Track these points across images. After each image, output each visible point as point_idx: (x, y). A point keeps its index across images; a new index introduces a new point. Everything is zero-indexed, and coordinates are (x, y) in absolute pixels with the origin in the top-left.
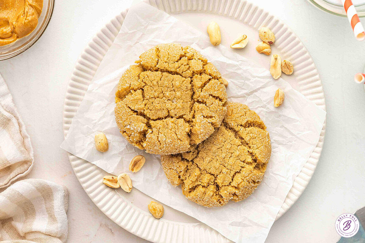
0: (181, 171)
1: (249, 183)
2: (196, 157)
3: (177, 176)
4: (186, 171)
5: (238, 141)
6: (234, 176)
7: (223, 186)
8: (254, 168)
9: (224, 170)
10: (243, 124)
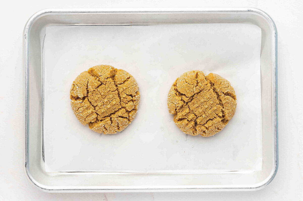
0: (178, 107)
1: (215, 128)
2: (190, 102)
3: (175, 109)
4: (181, 108)
5: (218, 102)
7: (199, 124)
8: (222, 120)
9: (204, 116)
10: (224, 93)
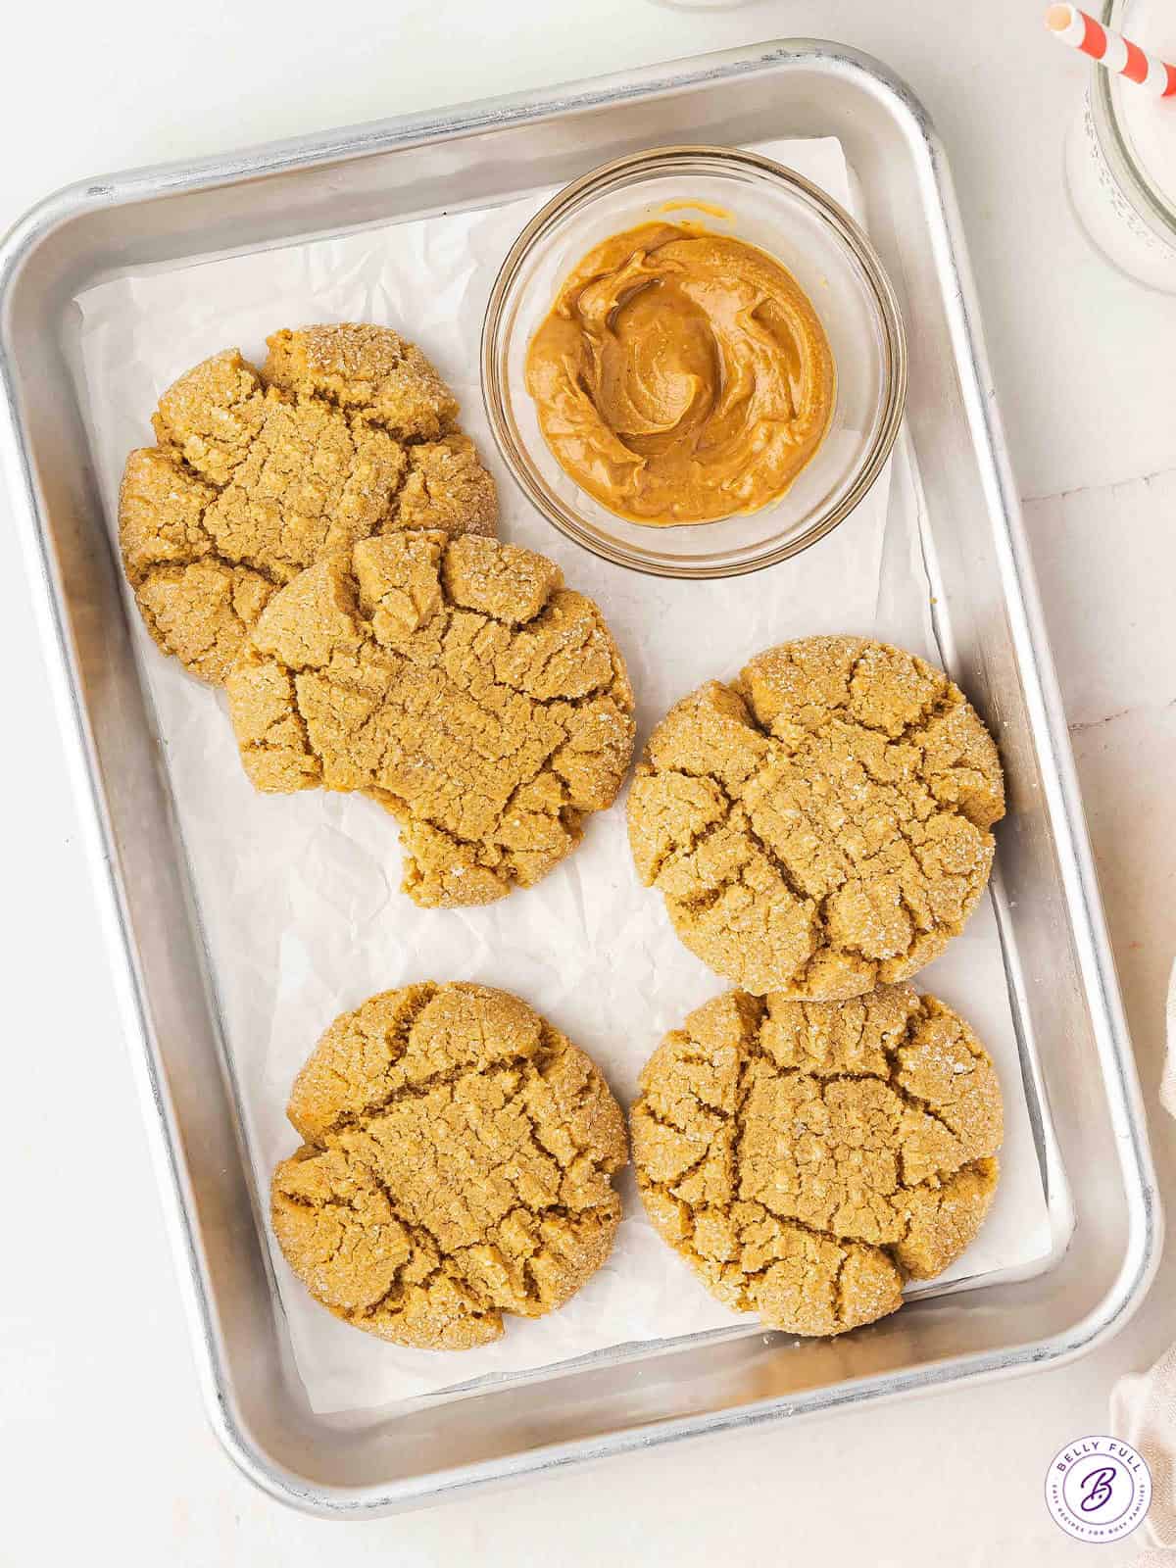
6: (541, 1149)
